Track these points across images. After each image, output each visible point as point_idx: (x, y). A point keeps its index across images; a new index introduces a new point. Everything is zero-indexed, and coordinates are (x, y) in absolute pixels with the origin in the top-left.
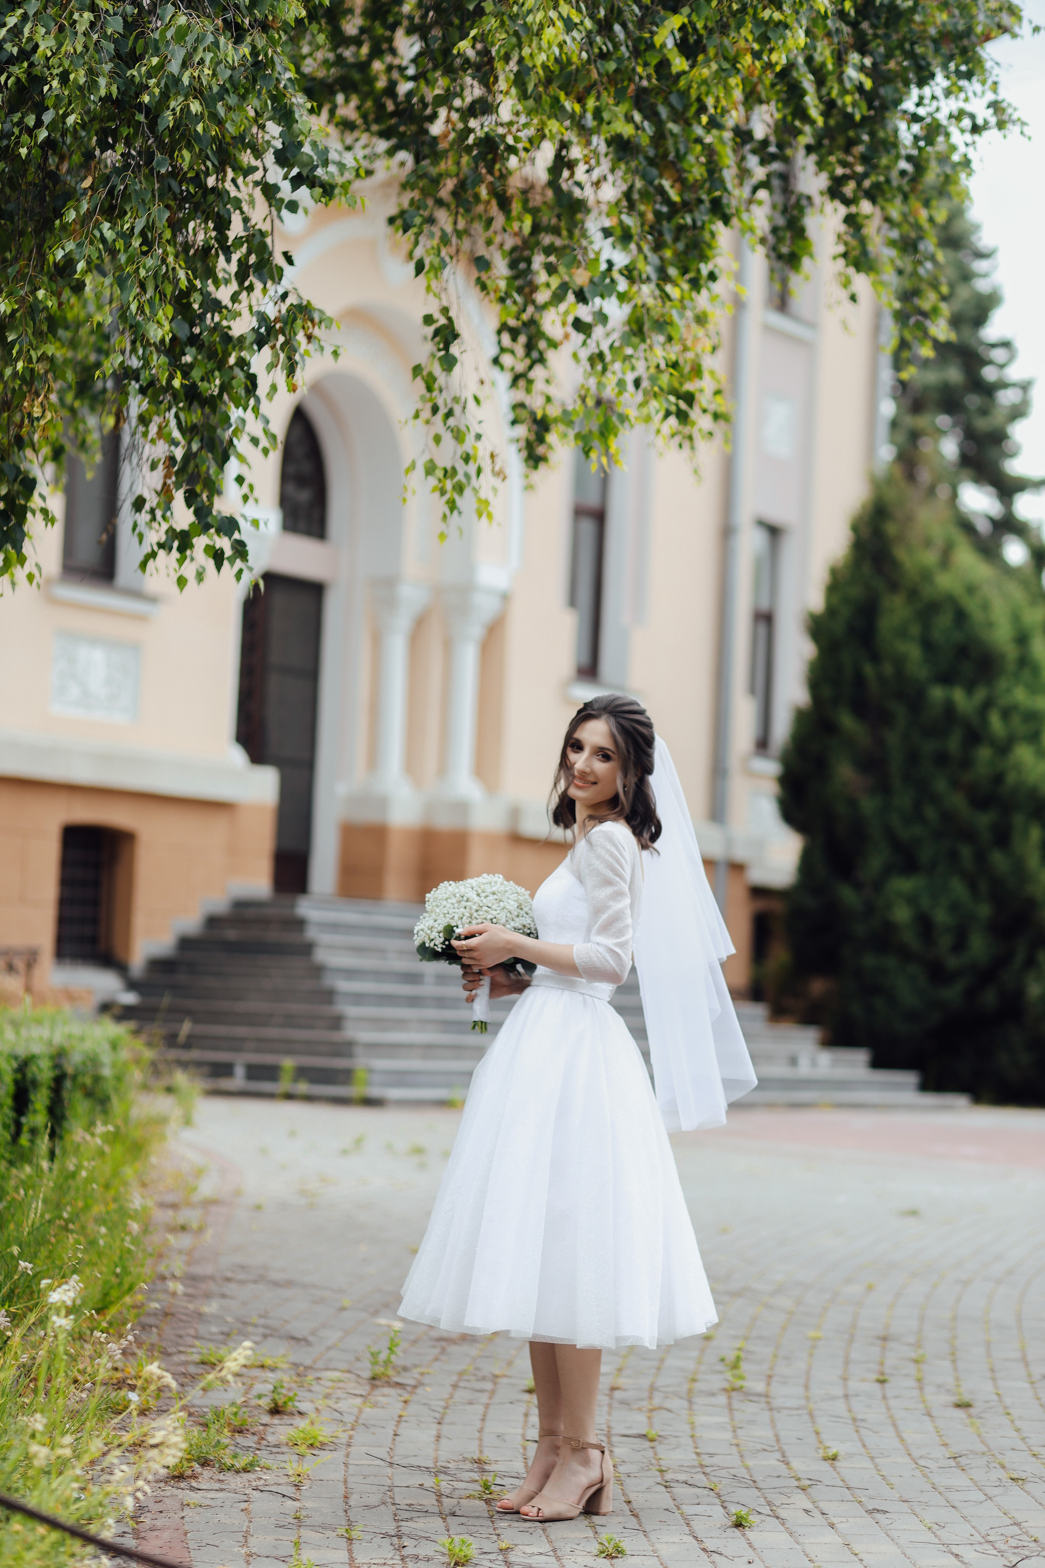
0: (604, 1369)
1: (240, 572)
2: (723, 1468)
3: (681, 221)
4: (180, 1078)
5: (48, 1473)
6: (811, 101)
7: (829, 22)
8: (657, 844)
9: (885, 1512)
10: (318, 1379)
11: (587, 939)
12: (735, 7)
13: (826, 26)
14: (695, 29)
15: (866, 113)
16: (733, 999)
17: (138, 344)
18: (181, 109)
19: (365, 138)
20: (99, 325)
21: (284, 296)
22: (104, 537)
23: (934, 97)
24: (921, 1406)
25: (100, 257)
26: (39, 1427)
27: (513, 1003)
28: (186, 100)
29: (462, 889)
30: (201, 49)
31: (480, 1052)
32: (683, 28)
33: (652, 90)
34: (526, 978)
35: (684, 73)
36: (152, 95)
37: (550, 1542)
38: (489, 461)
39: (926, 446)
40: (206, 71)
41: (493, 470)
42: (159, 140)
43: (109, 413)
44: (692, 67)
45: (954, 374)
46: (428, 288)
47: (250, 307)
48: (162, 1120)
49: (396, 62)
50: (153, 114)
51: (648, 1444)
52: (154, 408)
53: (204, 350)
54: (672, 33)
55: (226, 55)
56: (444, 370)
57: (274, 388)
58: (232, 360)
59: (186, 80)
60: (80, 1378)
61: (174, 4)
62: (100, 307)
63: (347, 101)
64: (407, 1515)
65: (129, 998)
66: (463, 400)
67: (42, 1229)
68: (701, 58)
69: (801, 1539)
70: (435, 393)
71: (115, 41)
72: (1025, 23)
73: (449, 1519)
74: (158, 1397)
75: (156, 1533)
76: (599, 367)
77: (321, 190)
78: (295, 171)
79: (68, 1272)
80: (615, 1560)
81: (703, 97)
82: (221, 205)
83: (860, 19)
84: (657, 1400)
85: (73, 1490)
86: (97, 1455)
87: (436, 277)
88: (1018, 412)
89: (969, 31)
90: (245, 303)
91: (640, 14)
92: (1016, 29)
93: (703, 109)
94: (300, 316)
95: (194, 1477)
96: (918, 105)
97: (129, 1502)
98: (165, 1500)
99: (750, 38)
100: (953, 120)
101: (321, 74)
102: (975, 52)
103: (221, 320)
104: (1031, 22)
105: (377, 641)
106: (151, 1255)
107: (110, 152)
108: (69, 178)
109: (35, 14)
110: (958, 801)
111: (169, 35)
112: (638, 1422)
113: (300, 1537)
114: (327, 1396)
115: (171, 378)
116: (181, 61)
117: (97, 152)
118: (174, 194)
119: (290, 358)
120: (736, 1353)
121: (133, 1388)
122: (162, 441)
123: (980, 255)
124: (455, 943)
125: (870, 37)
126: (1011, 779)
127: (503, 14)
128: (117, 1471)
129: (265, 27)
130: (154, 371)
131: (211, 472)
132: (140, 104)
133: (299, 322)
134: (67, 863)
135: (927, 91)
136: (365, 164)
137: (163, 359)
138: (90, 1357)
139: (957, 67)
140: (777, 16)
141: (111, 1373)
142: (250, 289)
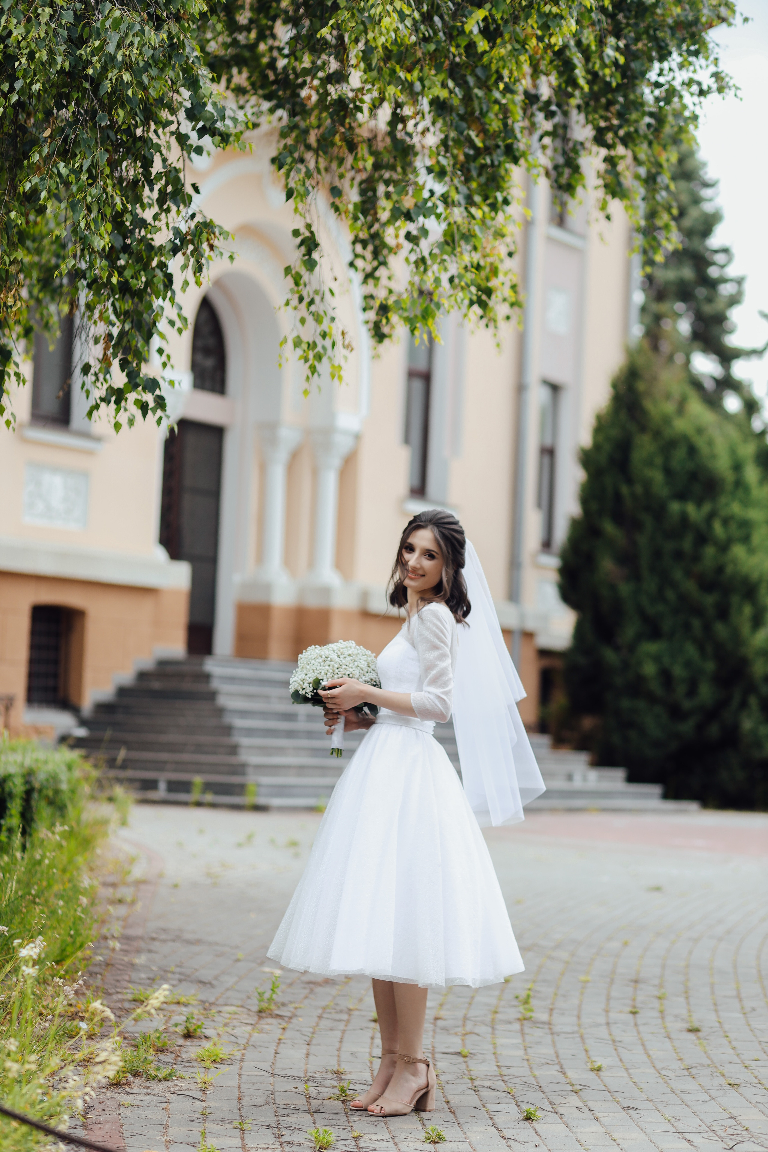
0: (429, 1004)
1: (160, 419)
2: (518, 1077)
3: (483, 161)
4: (119, 791)
5: (20, 1082)
6: (579, 72)
7: (593, 15)
8: (468, 619)
9: (636, 1109)
10: (220, 1012)
11: (420, 689)
12: (524, 3)
13: (590, 17)
14: (494, 21)
15: (620, 81)
16: (527, 732)
17: (86, 252)
18: (117, 79)
19: (253, 100)
20: (57, 237)
21: (193, 216)
22: (61, 394)
23: (671, 70)
24: (663, 1031)
25: (57, 188)
26: (13, 1048)
27: (363, 736)
28: (120, 72)
29: (327, 653)
30: (131, 35)
31: (339, 771)
32: (485, 19)
33: (464, 64)
34: (371, 717)
35: (485, 52)
36: (94, 68)
37: (390, 1132)
38: (341, 337)
39: (667, 325)
40: (135, 51)
41: (343, 344)
42: (100, 101)
43: (65, 302)
44: (492, 48)
45: (687, 273)
46: (296, 210)
47: (167, 224)
48: (105, 822)
49: (276, 44)
50: (96, 82)
51: (462, 1059)
52: (97, 299)
53: (133, 256)
54: (478, 23)
55: (150, 39)
56: (308, 270)
57: (186, 283)
58: (154, 263)
59: (119, 58)
60: (45, 1012)
61: (111, 2)
62: (58, 224)
63: (240, 72)
64: (284, 1112)
65: (81, 732)
66: (322, 292)
67: (16, 902)
68: (499, 41)
69: (574, 1129)
70: (301, 287)
71: (68, 29)
72: (738, 15)
73: (316, 1115)
74: (101, 1026)
75: (100, 1126)
76: (422, 269)
77: (220, 138)
78: (201, 124)
79: (35, 934)
80: (437, 1145)
81: (501, 70)
82: (146, 149)
83: (617, 11)
84: (469, 1027)
85: (38, 1094)
86: (56, 1068)
87: (302, 201)
88: (734, 300)
89: (696, 21)
90: (164, 221)
91: (453, 9)
92: (731, 20)
93: (500, 78)
94: (205, 230)
95: (128, 1084)
96: (659, 75)
97: (80, 1103)
98: (107, 1101)
99: (535, 26)
100: (685, 87)
101: (221, 52)
102: (701, 36)
103: (146, 234)
104: (742, 14)
105: (263, 469)
106: (96, 921)
107: (64, 110)
108: (34, 130)
109: (9, 9)
110: (690, 586)
111: (107, 24)
112: (455, 1043)
113: (205, 1129)
114: (226, 1025)
115: (110, 276)
116: (116, 44)
117: (55, 111)
118: (111, 141)
119: (198, 261)
120: (527, 992)
121: (82, 1019)
122: (102, 323)
123: (706, 185)
124: (321, 692)
125: (623, 26)
126: (729, 570)
127: (353, 8)
128: (70, 1080)
129: (178, 18)
130: (97, 271)
131: (139, 345)
132: (87, 75)
133: (204, 236)
134: (35, 632)
135: (666, 65)
136: (253, 119)
137: (104, 263)
138: (52, 996)
139: (688, 47)
140: (555, 10)
141: (67, 1008)
142: (168, 210)
